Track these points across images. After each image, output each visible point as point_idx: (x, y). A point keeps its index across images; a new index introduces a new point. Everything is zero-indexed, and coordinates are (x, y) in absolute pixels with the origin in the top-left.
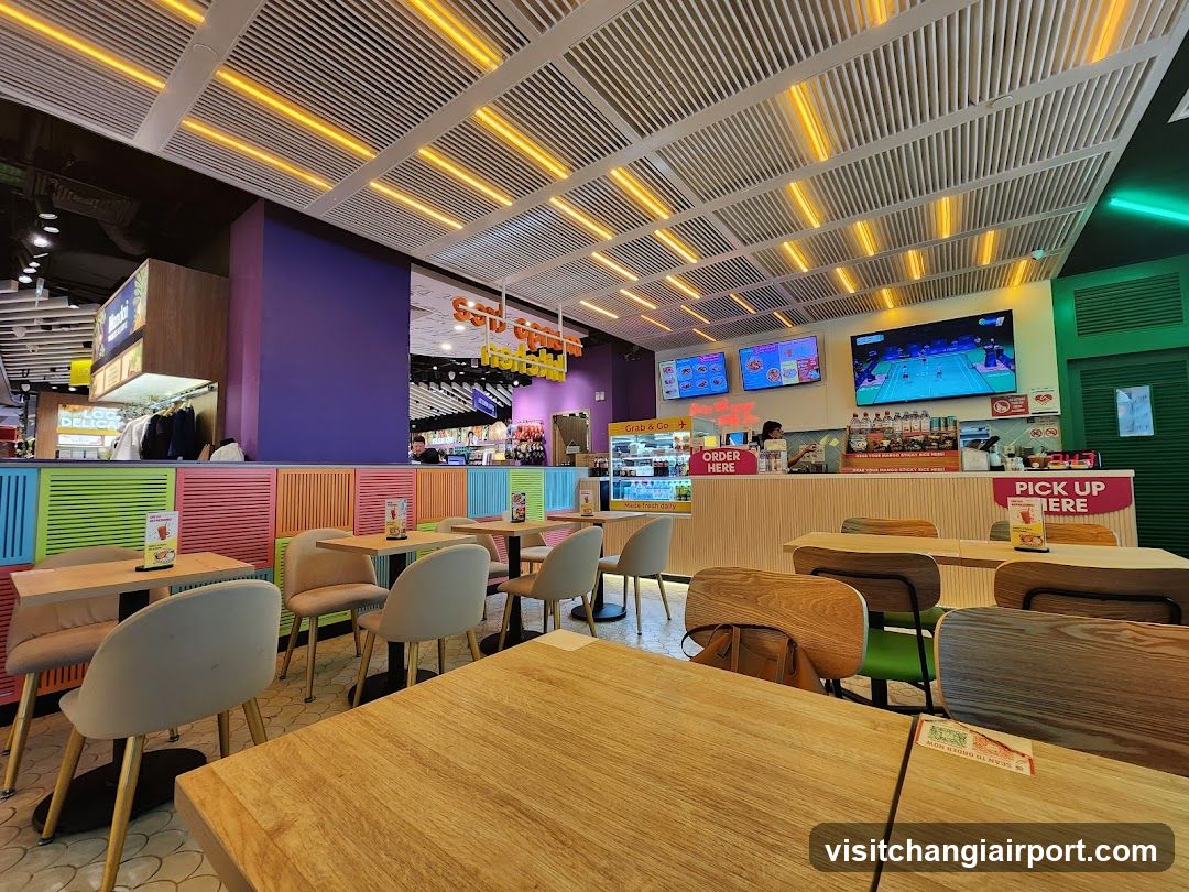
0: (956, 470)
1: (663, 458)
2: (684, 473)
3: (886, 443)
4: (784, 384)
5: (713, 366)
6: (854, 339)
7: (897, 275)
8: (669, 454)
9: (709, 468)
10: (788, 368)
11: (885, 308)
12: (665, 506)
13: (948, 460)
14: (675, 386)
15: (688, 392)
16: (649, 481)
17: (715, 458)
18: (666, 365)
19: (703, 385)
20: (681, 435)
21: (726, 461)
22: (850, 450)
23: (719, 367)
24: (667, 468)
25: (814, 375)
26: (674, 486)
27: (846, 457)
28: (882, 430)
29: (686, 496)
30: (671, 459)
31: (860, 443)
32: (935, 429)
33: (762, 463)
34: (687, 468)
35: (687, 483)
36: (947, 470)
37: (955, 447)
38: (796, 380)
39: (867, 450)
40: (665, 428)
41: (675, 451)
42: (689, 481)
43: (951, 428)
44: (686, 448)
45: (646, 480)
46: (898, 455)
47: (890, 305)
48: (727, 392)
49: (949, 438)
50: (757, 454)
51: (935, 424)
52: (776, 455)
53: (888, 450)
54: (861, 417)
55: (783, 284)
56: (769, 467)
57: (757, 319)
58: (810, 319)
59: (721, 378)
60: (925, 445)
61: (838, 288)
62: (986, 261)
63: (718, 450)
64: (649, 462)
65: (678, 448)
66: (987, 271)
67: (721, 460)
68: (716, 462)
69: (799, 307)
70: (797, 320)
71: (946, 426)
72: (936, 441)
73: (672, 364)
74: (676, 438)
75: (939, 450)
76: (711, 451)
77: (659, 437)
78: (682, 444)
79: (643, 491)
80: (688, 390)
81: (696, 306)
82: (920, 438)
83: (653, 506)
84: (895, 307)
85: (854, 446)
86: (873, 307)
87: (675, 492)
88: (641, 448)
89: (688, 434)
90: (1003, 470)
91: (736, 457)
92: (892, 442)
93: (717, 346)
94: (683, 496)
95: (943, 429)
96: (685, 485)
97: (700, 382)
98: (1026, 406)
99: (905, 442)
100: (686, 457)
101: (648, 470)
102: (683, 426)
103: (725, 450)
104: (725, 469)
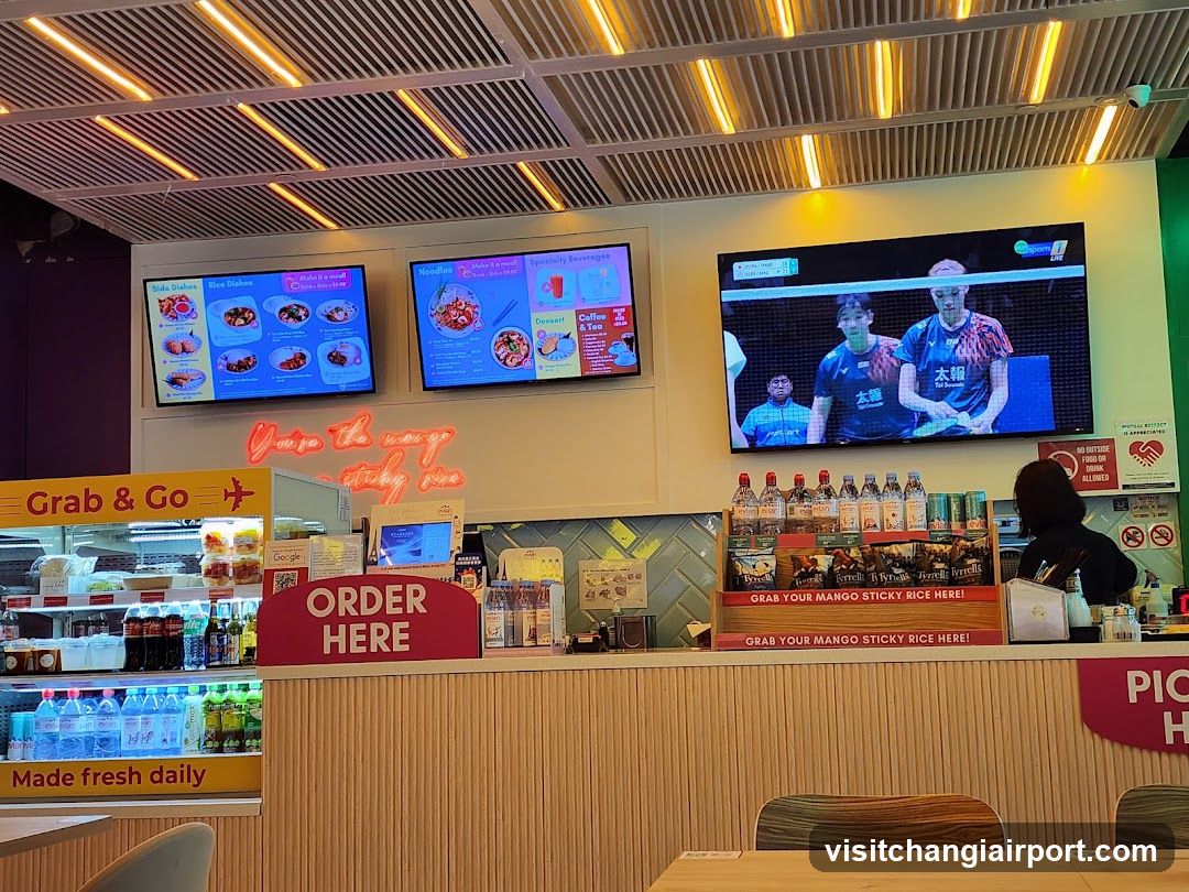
0: (994, 639)
1: (163, 609)
2: (236, 656)
3: (824, 562)
4: (540, 376)
5: (326, 307)
6: (726, 262)
7: (839, 103)
8: (186, 595)
9: (328, 639)
10: (551, 329)
11: (802, 185)
12: (172, 777)
13: (973, 612)
14: (201, 361)
15: (245, 386)
16: (107, 686)
17: (345, 606)
18: (172, 289)
19: (296, 362)
20: (230, 529)
21: (382, 616)
22: (734, 582)
23: (347, 310)
24: (179, 641)
25: (623, 355)
26: (196, 701)
27: (725, 602)
28: (814, 526)
29: (240, 735)
30: (192, 609)
31: (759, 563)
32: (939, 524)
33: (495, 622)
34: (250, 639)
35: (246, 690)
36: (977, 639)
37: (987, 577)
38: (572, 368)
39: (777, 583)
40: (176, 502)
41: (207, 583)
42: (255, 683)
43: (975, 524)
44: (245, 572)
45: (97, 684)
46: (854, 596)
47: (815, 182)
48: (370, 390)
49: (972, 552)
50: (480, 595)
51: (939, 511)
52: (536, 595)
53: (831, 582)
54: (758, 485)
55: (551, 81)
56: (513, 637)
57: (466, 174)
58: (612, 192)
59: (354, 346)
60: (917, 570)
61: (692, 113)
62: (1037, 94)
63: (355, 582)
64: (113, 622)
65: (217, 571)
66: (1038, 118)
67: (365, 611)
68: (349, 620)
69: (589, 154)
70: (580, 193)
71: (963, 518)
72: (943, 558)
73: (194, 290)
74: (212, 541)
75: (952, 582)
76: (334, 584)
77: (143, 532)
78: (231, 558)
79: (85, 723)
80: (243, 378)
81: (287, 112)
82: (906, 550)
83: (123, 778)
84: (824, 183)
85: (744, 569)
86: (773, 179)
87: (202, 724)
88: (80, 576)
89: (254, 526)
90: (1097, 640)
91: (415, 603)
92: (838, 559)
93: (339, 243)
94: (230, 735)
95: (956, 525)
96: (239, 697)
97: (284, 354)
98: (1110, 465)
99: (869, 560)
100: (246, 604)
101: (107, 650)
102: (237, 499)
103: (381, 581)
104: (377, 642)
